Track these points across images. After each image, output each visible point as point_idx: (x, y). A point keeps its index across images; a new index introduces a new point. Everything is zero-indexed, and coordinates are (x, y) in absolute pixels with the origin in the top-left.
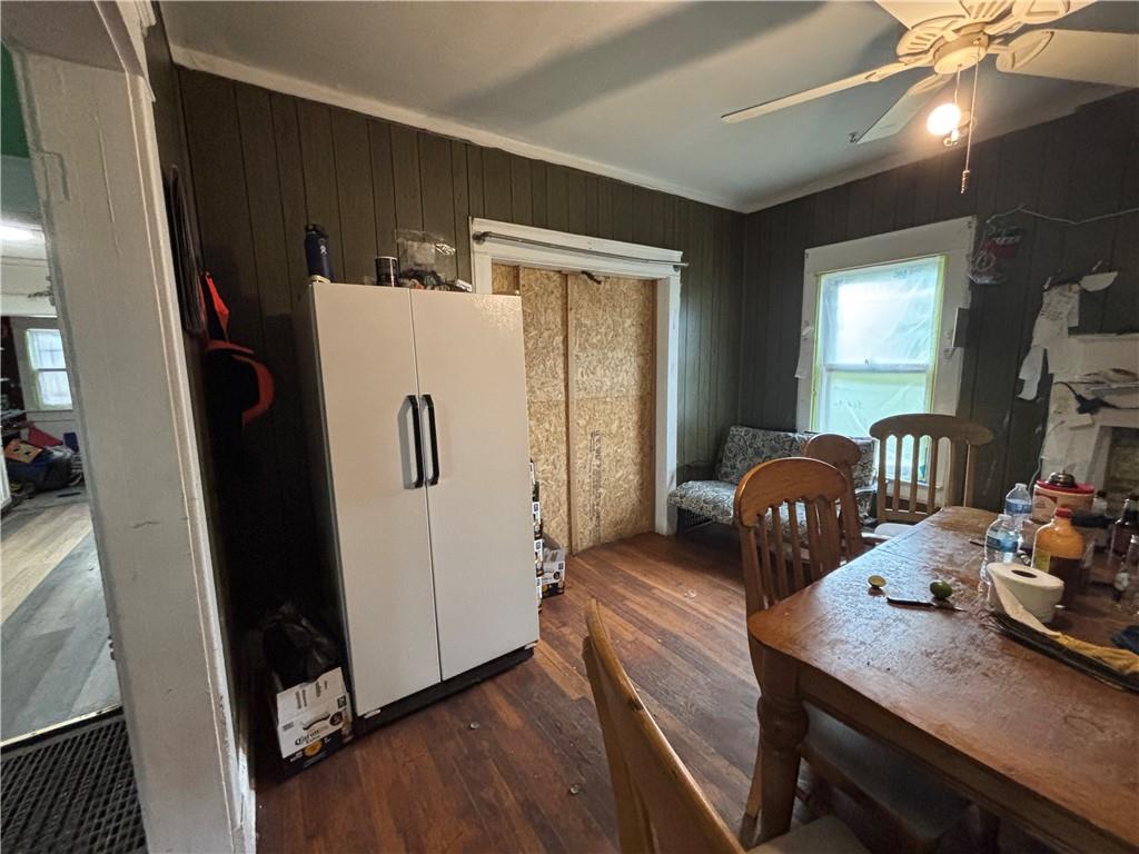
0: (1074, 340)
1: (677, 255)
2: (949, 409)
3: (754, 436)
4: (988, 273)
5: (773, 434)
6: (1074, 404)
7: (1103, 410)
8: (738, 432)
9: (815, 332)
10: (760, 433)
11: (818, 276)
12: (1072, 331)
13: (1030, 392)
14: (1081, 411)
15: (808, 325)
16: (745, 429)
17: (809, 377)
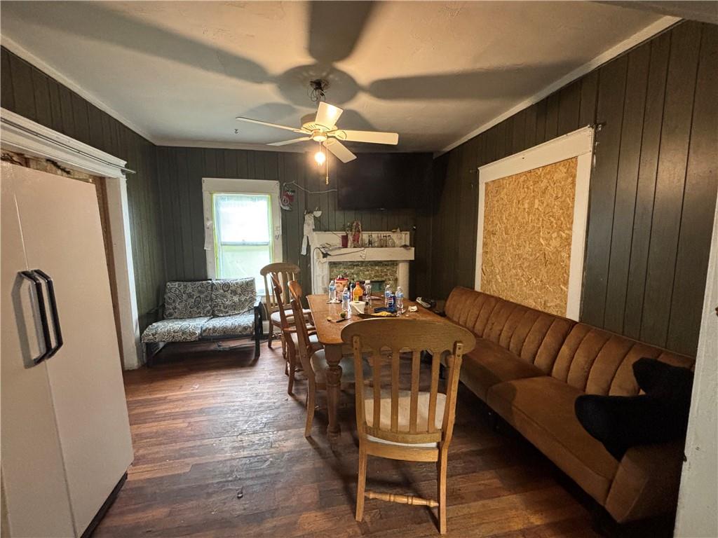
0: (314, 233)
1: (123, 163)
2: (279, 260)
3: (185, 286)
4: (288, 205)
5: (198, 283)
6: (321, 255)
7: (328, 257)
8: (174, 286)
9: (213, 224)
10: (189, 283)
11: (211, 194)
12: (314, 230)
13: (304, 252)
14: (324, 257)
15: (208, 220)
16: (177, 283)
17: (213, 248)
